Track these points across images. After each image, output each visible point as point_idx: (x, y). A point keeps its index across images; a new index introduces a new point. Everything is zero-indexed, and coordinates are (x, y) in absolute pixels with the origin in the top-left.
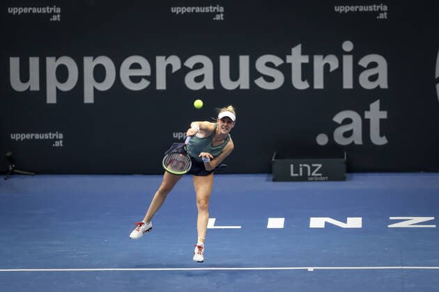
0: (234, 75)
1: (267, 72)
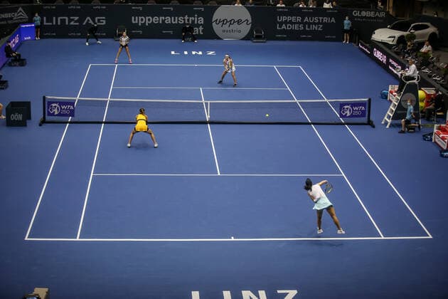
0: (174, 21)
1: (181, 20)
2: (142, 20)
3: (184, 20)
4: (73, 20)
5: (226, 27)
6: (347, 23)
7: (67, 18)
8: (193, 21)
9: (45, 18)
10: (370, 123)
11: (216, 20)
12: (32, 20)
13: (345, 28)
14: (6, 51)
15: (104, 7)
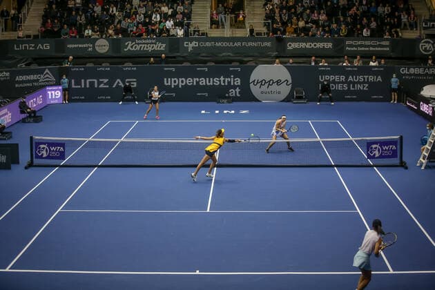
0: (209, 82)
1: (216, 81)
2: (175, 82)
3: (220, 81)
4: (102, 82)
5: (264, 88)
6: (394, 81)
7: (96, 81)
8: (229, 83)
9: (73, 81)
10: (403, 165)
11: (254, 81)
12: (59, 82)
13: (393, 87)
14: (20, 107)
15: (135, 69)
